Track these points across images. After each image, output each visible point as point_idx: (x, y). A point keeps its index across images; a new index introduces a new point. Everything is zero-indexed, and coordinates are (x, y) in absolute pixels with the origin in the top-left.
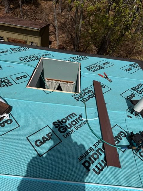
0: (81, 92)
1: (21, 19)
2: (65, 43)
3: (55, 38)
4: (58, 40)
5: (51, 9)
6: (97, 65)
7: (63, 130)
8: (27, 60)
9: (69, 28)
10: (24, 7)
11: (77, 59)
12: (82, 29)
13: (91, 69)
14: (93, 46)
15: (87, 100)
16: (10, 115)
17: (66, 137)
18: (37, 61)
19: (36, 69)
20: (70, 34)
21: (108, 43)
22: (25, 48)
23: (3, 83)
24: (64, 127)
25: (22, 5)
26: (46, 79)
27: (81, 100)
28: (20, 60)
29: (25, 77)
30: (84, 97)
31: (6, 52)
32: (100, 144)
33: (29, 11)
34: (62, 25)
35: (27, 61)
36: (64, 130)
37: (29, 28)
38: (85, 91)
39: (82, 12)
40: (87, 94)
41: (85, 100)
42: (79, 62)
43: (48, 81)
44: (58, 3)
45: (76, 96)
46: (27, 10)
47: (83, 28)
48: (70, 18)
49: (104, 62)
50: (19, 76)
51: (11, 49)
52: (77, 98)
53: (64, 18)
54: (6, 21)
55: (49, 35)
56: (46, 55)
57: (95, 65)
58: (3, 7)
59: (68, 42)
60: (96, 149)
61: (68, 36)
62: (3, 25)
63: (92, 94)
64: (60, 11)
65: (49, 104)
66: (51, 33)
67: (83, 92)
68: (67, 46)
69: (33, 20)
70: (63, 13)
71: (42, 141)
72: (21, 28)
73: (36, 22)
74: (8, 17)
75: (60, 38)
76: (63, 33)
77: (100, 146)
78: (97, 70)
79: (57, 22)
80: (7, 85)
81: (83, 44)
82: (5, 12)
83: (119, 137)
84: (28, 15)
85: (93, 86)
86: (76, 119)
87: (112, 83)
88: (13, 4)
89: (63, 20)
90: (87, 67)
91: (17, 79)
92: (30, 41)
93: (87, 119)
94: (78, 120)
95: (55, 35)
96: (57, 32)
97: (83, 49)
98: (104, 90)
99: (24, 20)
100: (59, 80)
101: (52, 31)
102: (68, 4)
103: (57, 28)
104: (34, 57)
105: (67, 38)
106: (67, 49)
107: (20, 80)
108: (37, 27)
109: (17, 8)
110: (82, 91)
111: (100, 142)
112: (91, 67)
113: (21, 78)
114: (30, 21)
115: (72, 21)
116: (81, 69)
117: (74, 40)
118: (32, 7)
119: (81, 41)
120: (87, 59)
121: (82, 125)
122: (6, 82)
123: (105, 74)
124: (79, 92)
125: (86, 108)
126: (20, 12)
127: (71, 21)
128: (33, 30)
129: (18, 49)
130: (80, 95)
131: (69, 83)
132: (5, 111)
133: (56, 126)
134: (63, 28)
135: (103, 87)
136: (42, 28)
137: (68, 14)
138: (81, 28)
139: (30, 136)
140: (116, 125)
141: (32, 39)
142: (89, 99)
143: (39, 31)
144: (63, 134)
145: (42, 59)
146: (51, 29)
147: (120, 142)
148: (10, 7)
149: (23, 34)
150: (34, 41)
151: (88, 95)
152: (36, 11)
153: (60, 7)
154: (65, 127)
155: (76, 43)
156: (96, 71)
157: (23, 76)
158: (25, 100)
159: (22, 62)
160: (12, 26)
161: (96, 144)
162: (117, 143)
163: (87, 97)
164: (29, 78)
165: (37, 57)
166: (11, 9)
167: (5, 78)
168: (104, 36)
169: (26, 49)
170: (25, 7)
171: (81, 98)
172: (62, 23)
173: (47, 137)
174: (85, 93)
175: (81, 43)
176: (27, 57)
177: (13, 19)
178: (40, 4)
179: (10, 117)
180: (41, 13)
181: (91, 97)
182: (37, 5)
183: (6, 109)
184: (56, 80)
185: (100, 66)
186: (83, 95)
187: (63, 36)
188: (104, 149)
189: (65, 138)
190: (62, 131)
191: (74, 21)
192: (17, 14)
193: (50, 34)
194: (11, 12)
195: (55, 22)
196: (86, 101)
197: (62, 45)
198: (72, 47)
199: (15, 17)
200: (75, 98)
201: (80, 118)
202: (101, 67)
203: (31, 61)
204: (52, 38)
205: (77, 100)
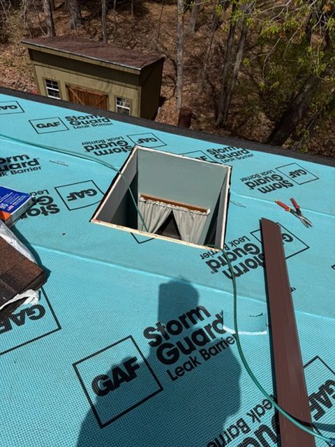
0: (226, 247)
1: (101, 44)
2: (196, 105)
3: (174, 92)
4: (179, 97)
5: (172, 23)
6: (273, 176)
7: (169, 354)
8: (101, 149)
9: (209, 69)
10: (111, 17)
11: (222, 154)
12: (240, 74)
13: (258, 185)
14: (263, 116)
15: (240, 273)
16: (42, 295)
17: (176, 378)
18: (124, 155)
19: (120, 176)
20: (211, 84)
21: (300, 111)
22: (99, 118)
23: (38, 206)
24: (172, 345)
25: (107, 12)
26: (142, 196)
27: (224, 272)
28: (86, 147)
29: (92, 193)
30: (233, 264)
31: (56, 124)
32: (267, 411)
33: (121, 27)
34: (192, 62)
35: (100, 152)
36: (172, 356)
37: (115, 65)
38: (238, 246)
39: (243, 34)
40: (241, 256)
41: (236, 272)
42: (226, 163)
43: (145, 202)
44: (188, 11)
45: (211, 258)
46: (116, 24)
47: (241, 71)
48: (213, 46)
49: (294, 168)
50: (78, 189)
51: (67, 118)
52: (214, 264)
53: (198, 46)
54: (67, 47)
55: (160, 83)
56: (147, 140)
57: (270, 175)
58: (66, 16)
59: (204, 103)
60: (255, 426)
61: (204, 87)
62: (61, 54)
63: (255, 257)
64: (193, 30)
65: (140, 272)
66: (165, 78)
67: (232, 249)
68: (201, 112)
69: (129, 47)
70: (199, 35)
71: (110, 381)
72: (98, 63)
73: (134, 52)
74: (74, 38)
75: (184, 91)
76: (194, 80)
77: (267, 419)
78: (274, 189)
79: (183, 54)
80: (47, 210)
81: (238, 110)
82: (69, 26)
83: (322, 397)
84: (119, 34)
85: (259, 232)
86: (208, 327)
87: (312, 228)
88: (89, 9)
89: (198, 50)
90: (246, 179)
91: (73, 196)
92: (117, 94)
93: (237, 331)
94: (212, 329)
95: (173, 84)
96: (179, 78)
97: (238, 121)
98: (289, 248)
99: (109, 45)
100: (173, 201)
101: (168, 73)
102: (212, 13)
103: (180, 69)
104: (118, 143)
105: (201, 94)
106: (200, 119)
107: (79, 202)
108: (135, 64)
109: (95, 17)
110: (229, 246)
111: (269, 406)
112: (257, 178)
113: (82, 194)
114: (121, 50)
115: (218, 54)
116: (230, 183)
117: (218, 99)
118: (130, 18)
119: (235, 101)
120: (249, 156)
121: (221, 348)
122: (44, 202)
123: (293, 201)
124: (222, 247)
125: (237, 296)
126: (100, 27)
127: (215, 54)
128: (125, 70)
129: (84, 121)
130: (224, 255)
131: (195, 211)
132: (29, 284)
133: (151, 340)
134: (195, 68)
135: (288, 239)
136: (146, 67)
137: (210, 36)
138: (237, 71)
139: (84, 360)
140: (317, 357)
141: (122, 92)
142: (246, 270)
143: (139, 73)
144: (167, 367)
145: (137, 150)
146: (167, 69)
147: (324, 412)
148: (81, 14)
149: (102, 79)
150: (124, 96)
151: (245, 257)
152: (136, 27)
153: (193, 21)
154: (176, 346)
155: (221, 105)
156: (270, 190)
157: (87, 192)
158: (83, 256)
159: (88, 154)
160: (81, 59)
161: (255, 409)
162: (317, 417)
163: (241, 264)
164: (99, 196)
165: (127, 144)
166: (83, 20)
167: (43, 193)
168: (294, 93)
169: (103, 122)
170: (114, 17)
171: (224, 264)
172: (193, 58)
173: (125, 371)
174: (236, 251)
175: (234, 105)
176: (101, 143)
177: (85, 44)
178: (147, 11)
179: (40, 299)
180: (147, 33)
181: (251, 264)
182: (141, 12)
183: (32, 279)
184: (164, 202)
185: (282, 179)
186: (230, 257)
187: (192, 88)
188: (278, 431)
189: (174, 379)
190: (167, 358)
191: (223, 53)
192: (93, 32)
193: (163, 80)
194: (82, 26)
195: (178, 55)
196: (238, 275)
197: (188, 109)
198: (212, 115)
199: (88, 37)
200: (209, 263)
201: (219, 326)
202: (284, 182)
203: (111, 152)
204: (166, 90)
205: (215, 269)
